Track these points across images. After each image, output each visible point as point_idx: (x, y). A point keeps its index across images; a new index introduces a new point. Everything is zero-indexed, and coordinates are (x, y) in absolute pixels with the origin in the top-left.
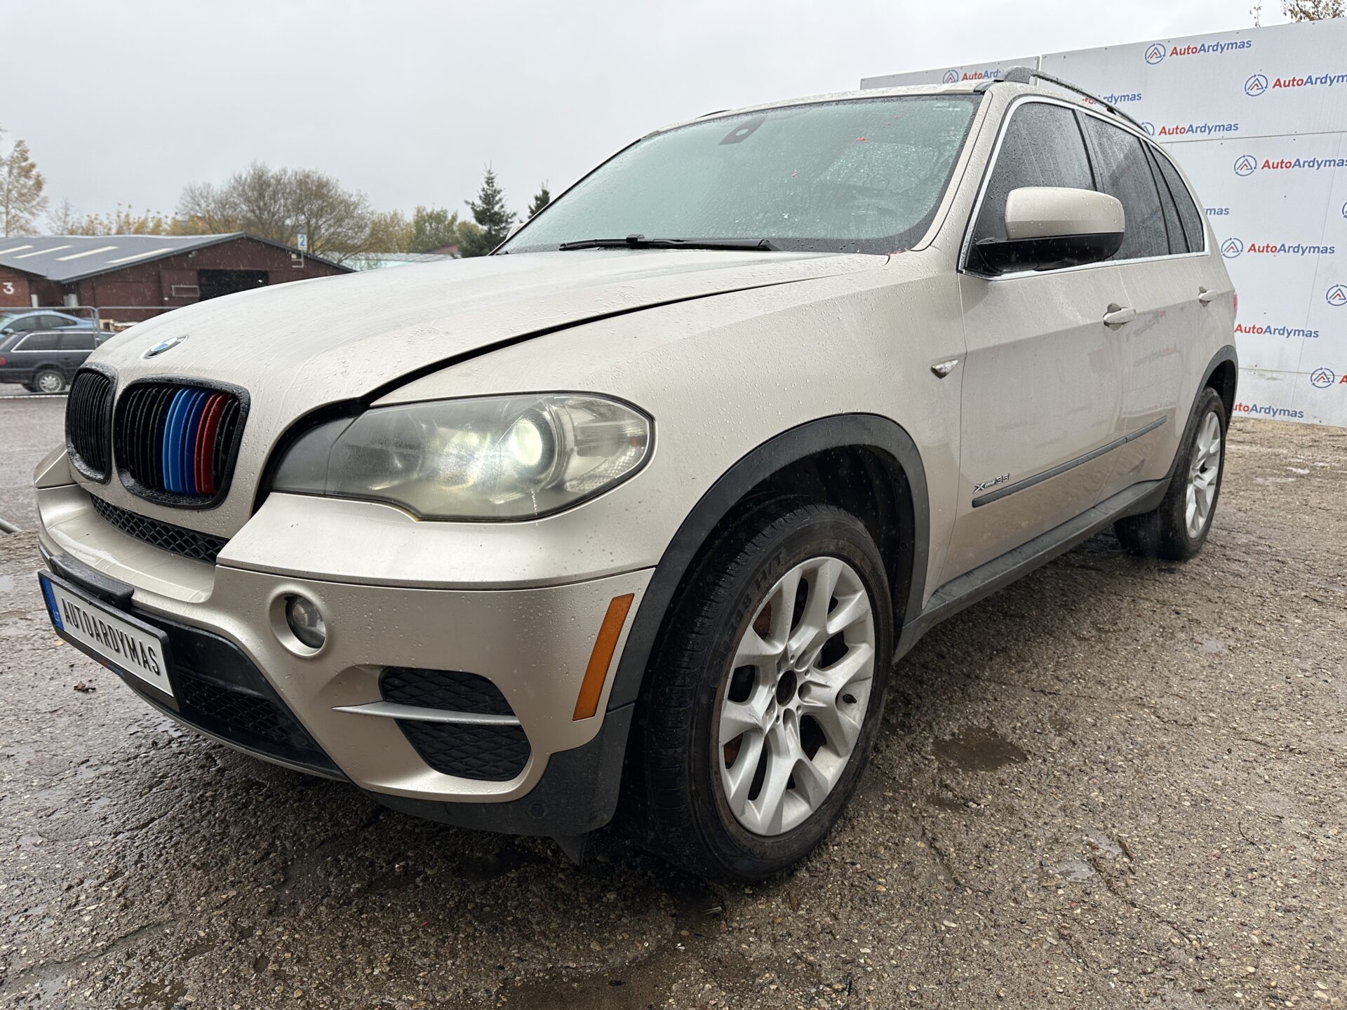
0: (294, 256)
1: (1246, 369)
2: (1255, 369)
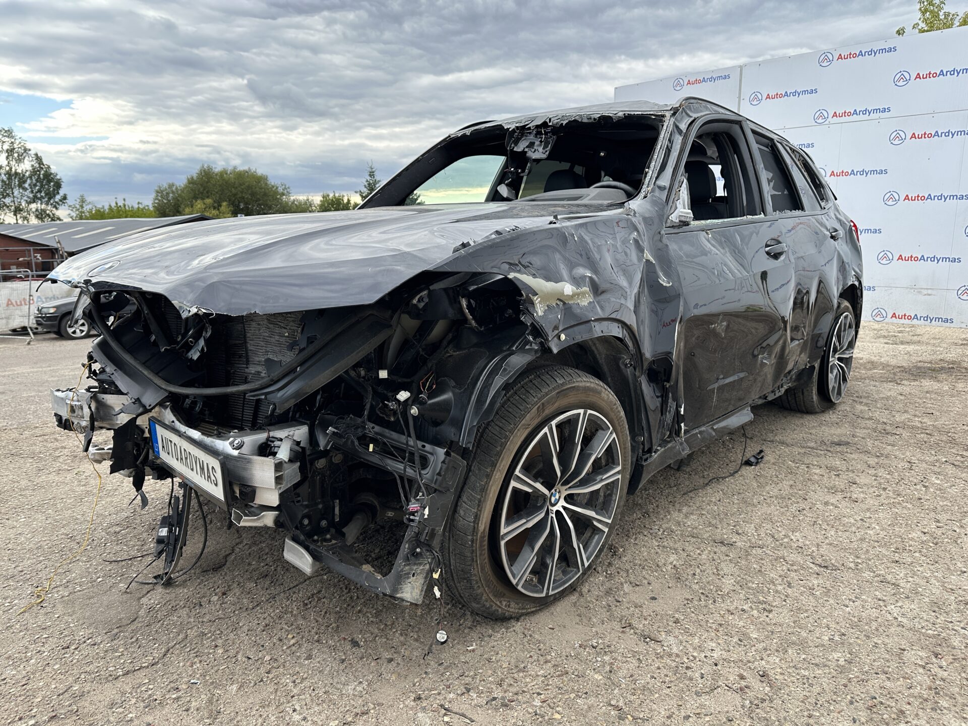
1: (907, 288)
2: (914, 288)
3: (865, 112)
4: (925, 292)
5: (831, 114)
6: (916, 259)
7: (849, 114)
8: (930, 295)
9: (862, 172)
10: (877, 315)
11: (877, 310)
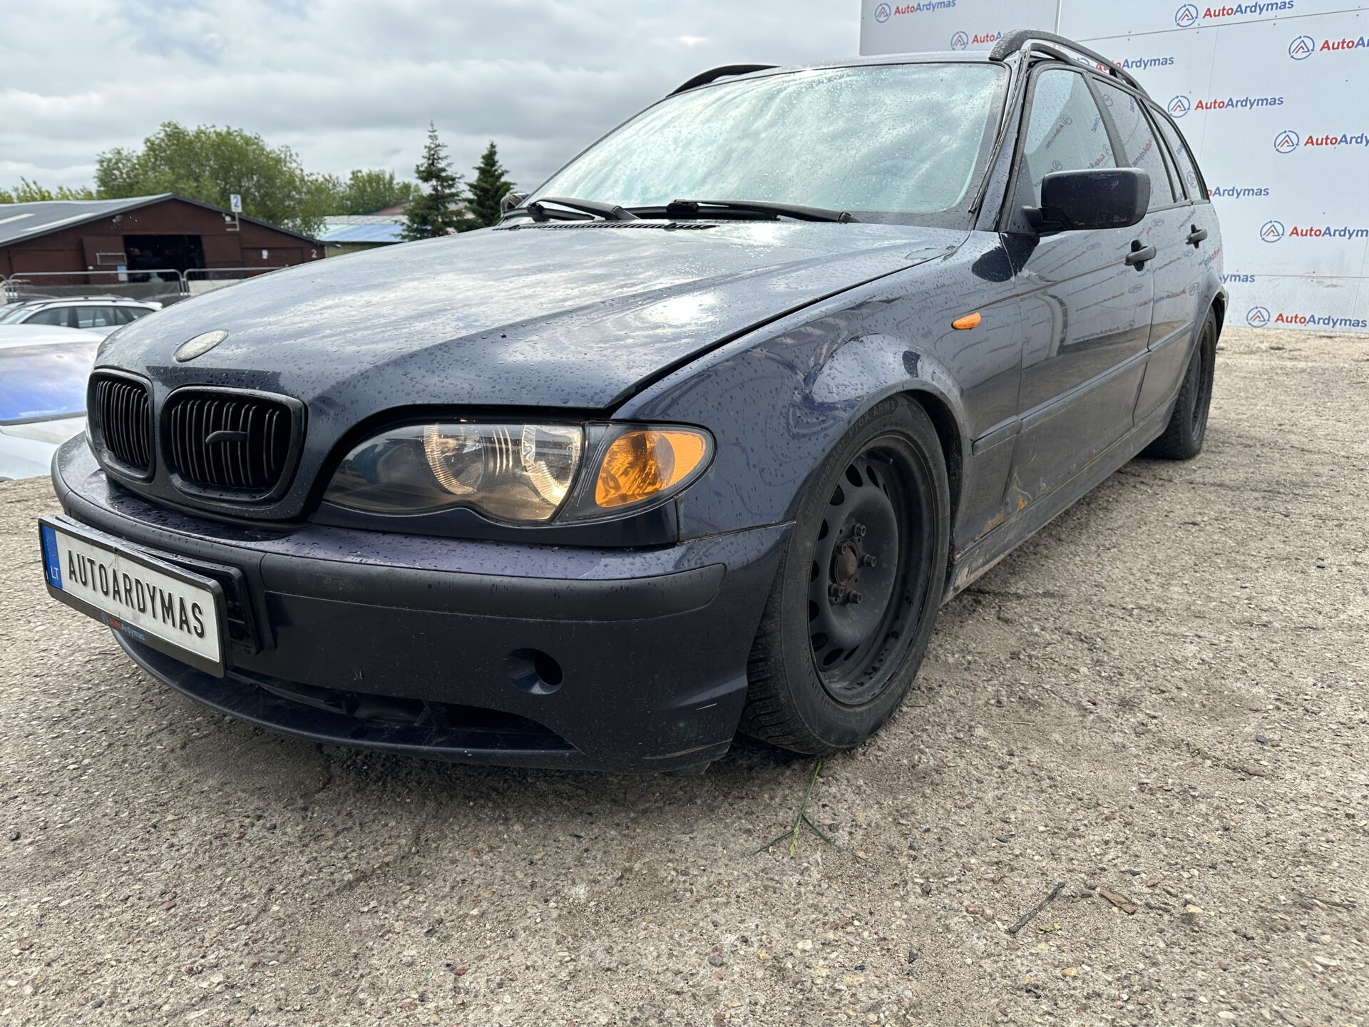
0: (228, 219)
1: (1302, 277)
2: (1314, 277)
3: (1255, 8)
4: (1328, 282)
5: (1202, 13)
6: (1318, 233)
7: (1230, 12)
8: (1335, 286)
9: (1244, 103)
10: (1254, 318)
11: (1256, 311)
